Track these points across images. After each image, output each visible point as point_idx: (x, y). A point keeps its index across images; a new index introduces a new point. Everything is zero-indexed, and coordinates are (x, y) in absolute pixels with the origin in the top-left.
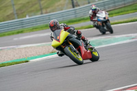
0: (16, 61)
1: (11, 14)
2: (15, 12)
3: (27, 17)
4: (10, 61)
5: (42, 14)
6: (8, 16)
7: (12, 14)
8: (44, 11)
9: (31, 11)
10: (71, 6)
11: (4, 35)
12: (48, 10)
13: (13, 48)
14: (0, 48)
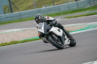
0: (35, 38)
1: (32, 5)
2: (35, 4)
3: (44, 8)
4: (31, 38)
5: (54, 5)
6: (30, 6)
8: (56, 3)
9: (46, 3)
11: (27, 20)
13: (33, 29)
14: (24, 29)
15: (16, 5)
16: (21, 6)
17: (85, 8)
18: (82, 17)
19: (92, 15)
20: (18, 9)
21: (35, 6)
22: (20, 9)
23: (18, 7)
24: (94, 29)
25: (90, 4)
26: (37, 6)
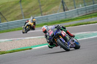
0: (23, 48)
2: (23, 14)
5: (42, 15)
6: (18, 16)
7: (21, 15)
9: (34, 14)
10: (63, 10)
11: (15, 30)
12: (47, 13)
13: (21, 39)
14: (12, 39)
15: (4, 15)
16: (9, 16)
17: (73, 18)
18: (70, 27)
19: (81, 25)
20: (6, 19)
21: (23, 17)
22: (8, 19)
23: (5, 17)
24: (82, 39)
25: (78, 14)
26: (25, 16)
